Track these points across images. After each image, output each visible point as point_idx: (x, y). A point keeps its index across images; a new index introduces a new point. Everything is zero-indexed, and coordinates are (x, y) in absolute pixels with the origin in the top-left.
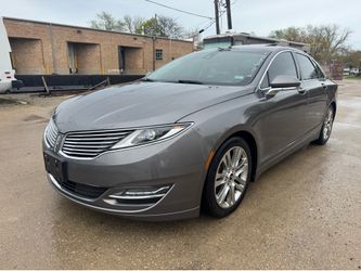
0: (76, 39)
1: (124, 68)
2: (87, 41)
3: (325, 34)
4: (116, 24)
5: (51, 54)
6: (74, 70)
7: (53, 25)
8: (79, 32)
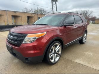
0: (14, 14)
1: (29, 22)
2: (17, 15)
3: (86, 12)
4: (28, 10)
5: (7, 19)
6: (14, 23)
7: (7, 11)
8: (15, 13)
